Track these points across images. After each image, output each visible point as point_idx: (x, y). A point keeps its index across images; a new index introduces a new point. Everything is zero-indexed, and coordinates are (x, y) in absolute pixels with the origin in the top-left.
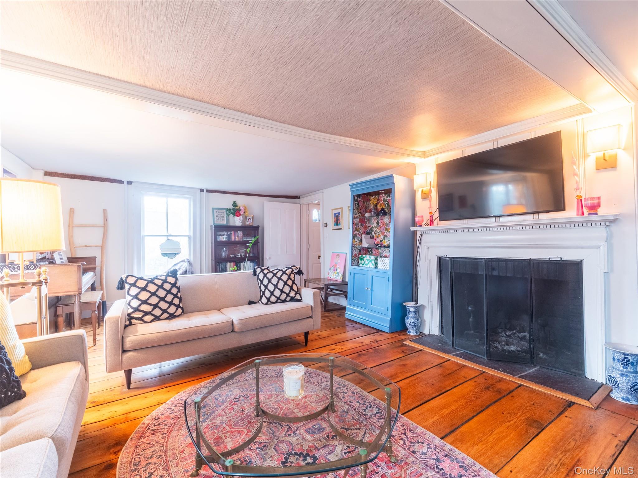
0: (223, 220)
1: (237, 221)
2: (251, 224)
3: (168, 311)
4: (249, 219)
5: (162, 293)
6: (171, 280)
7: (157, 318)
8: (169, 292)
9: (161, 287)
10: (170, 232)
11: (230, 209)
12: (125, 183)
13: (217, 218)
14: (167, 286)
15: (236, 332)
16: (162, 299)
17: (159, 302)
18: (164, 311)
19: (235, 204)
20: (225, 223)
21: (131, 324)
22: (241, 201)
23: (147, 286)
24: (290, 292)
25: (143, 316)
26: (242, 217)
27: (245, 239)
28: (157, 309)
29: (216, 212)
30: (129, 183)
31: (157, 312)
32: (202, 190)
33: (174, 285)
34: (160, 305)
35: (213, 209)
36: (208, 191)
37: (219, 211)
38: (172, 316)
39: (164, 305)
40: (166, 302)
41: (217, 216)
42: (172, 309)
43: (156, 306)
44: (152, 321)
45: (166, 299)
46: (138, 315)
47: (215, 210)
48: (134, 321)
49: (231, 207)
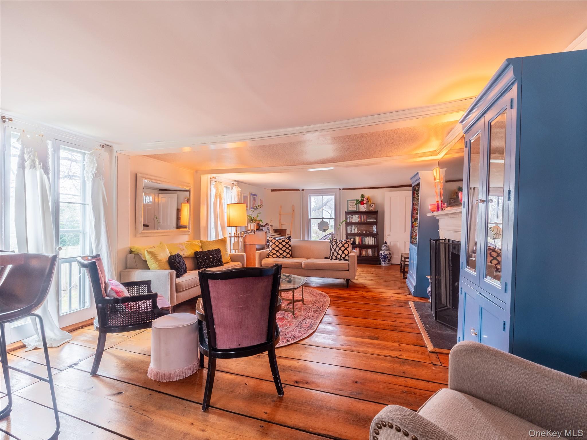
0: (354, 207)
1: (363, 208)
2: (373, 210)
3: (283, 254)
4: (372, 206)
5: (281, 246)
6: (287, 241)
7: (278, 257)
8: (284, 246)
9: (281, 243)
10: (324, 217)
11: (358, 200)
12: (301, 190)
13: (350, 206)
14: (284, 243)
15: (303, 269)
16: (281, 249)
17: (279, 250)
18: (281, 254)
19: (363, 196)
20: (356, 210)
21: (268, 257)
22: (368, 193)
23: (275, 242)
24: (342, 254)
25: (273, 255)
26: (366, 205)
27: (368, 221)
28: (278, 252)
29: (350, 202)
30: (303, 190)
31: (278, 254)
32: (340, 189)
33: (287, 243)
34: (279, 251)
35: (348, 200)
36: (344, 189)
37: (352, 201)
38: (285, 257)
39: (281, 252)
40: (282, 250)
41: (350, 205)
42: (285, 254)
43: (277, 251)
44: (276, 257)
45: (282, 249)
46: (271, 254)
47: (349, 201)
48: (270, 256)
49: (359, 198)
